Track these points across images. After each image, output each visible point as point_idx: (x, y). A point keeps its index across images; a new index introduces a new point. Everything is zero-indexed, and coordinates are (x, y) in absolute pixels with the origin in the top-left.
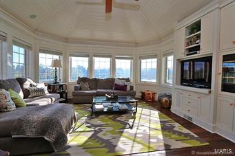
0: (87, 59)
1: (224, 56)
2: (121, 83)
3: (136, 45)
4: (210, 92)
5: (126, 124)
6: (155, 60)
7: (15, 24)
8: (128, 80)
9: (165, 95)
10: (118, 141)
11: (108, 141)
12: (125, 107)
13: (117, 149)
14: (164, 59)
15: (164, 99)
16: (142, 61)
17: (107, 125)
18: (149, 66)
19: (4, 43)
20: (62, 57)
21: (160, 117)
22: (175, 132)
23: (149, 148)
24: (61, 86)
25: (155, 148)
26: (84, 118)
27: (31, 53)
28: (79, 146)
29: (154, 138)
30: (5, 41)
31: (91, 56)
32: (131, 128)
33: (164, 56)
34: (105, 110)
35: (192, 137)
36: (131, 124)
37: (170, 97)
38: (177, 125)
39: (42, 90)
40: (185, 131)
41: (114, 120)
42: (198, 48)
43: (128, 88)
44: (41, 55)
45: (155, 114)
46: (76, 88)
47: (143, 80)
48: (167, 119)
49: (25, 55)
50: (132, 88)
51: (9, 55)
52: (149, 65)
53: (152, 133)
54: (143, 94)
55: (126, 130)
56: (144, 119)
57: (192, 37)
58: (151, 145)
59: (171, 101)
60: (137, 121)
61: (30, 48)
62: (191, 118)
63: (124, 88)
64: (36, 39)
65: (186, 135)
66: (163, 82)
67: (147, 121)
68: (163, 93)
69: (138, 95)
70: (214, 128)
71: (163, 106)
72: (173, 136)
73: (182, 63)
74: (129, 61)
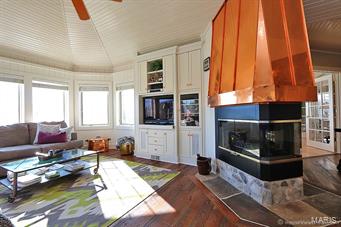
1: (181, 96)
2: (52, 130)
4: (174, 128)
5: (93, 187)
9: (126, 139)
14: (117, 93)
15: (125, 145)
17: (64, 200)
22: (153, 174)
32: (105, 188)
34: (44, 180)
35: (168, 172)
36: (100, 184)
38: (149, 167)
41: (69, 189)
42: (161, 86)
43: (69, 137)
47: (87, 122)
48: (137, 165)
50: (74, 136)
54: (90, 142)
55: (99, 194)
57: (154, 74)
59: (133, 145)
62: (158, 157)
66: (118, 124)
68: (123, 136)
72: (154, 177)
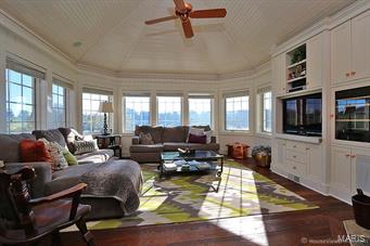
0: (147, 99)
1: (336, 93)
2: (197, 133)
3: (218, 76)
4: (321, 141)
5: (209, 187)
6: (247, 98)
7: (56, 55)
8: (207, 128)
9: (262, 149)
10: (201, 205)
11: (187, 206)
12: (206, 165)
13: (200, 213)
14: (258, 97)
15: (261, 154)
16: (228, 100)
17: (184, 189)
18: (237, 108)
19: (43, 82)
20: (112, 97)
21: (255, 178)
22: (275, 195)
23: (241, 212)
24: (113, 139)
25: (249, 213)
26: (152, 181)
27: (72, 93)
28: (152, 211)
29: (247, 202)
30: (44, 79)
31: (153, 95)
32: (217, 191)
33: (258, 92)
34: (179, 169)
35: (298, 201)
36: (216, 187)
37: (268, 150)
38: (278, 187)
39: (90, 145)
40: (289, 193)
41: (192, 182)
42: (303, 82)
43: (209, 140)
44: (85, 96)
45: (249, 174)
46: (134, 141)
47: (230, 128)
48: (265, 180)
49: (65, 96)
50: (213, 139)
51: (49, 98)
52: (237, 105)
53: (244, 196)
54: (230, 148)
55: (209, 194)
56: (233, 180)
57: (296, 67)
58: (244, 210)
59: (270, 157)
60: (223, 183)
61: (71, 86)
62: (297, 178)
63: (202, 139)
64: (77, 73)
65: (290, 198)
66: (258, 130)
67: (238, 182)
68: (258, 145)
69: (224, 150)
70: (328, 189)
71: (260, 164)
72: (273, 199)
73: (285, 102)
74: (209, 100)
